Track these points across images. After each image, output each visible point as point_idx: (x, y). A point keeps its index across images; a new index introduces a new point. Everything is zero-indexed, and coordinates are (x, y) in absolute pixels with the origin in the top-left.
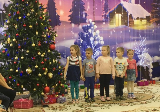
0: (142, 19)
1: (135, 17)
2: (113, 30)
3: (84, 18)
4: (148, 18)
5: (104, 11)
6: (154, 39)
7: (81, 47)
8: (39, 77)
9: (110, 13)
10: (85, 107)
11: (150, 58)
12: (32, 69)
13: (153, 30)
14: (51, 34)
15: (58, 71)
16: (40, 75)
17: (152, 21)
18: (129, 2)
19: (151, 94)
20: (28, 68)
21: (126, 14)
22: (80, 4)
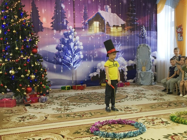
0: (117, 26)
1: (111, 24)
2: (92, 36)
3: (65, 25)
4: (123, 26)
5: (83, 19)
6: (128, 45)
7: (62, 51)
8: (22, 78)
9: (88, 21)
10: (65, 105)
11: (125, 62)
12: (15, 71)
13: (128, 37)
14: (34, 38)
15: (40, 72)
16: (22, 76)
17: (127, 29)
18: (106, 11)
19: (125, 95)
20: (12, 70)
21: (103, 22)
22: (62, 13)
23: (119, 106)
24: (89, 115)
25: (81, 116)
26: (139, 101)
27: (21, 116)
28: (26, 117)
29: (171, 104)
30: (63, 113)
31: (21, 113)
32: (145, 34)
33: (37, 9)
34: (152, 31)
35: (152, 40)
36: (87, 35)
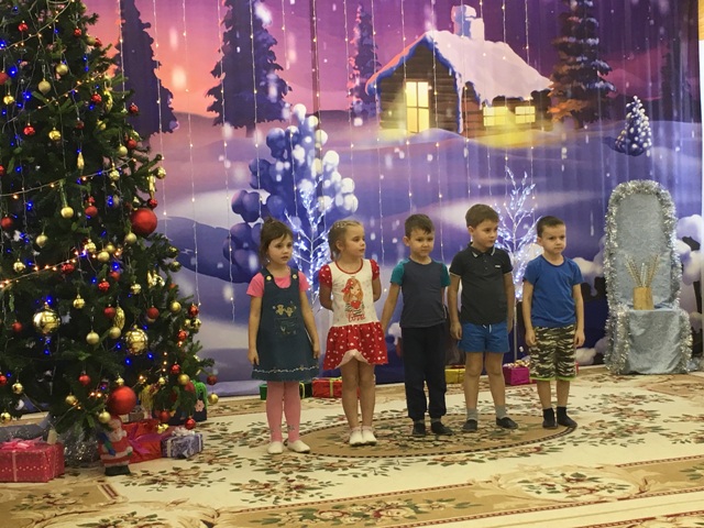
0: (515, 102)
1: (486, 92)
2: (397, 150)
3: (274, 101)
4: (541, 100)
5: (356, 72)
6: (566, 187)
7: (260, 220)
8: (89, 346)
9: (379, 81)
10: (286, 469)
12: (58, 315)
13: (564, 150)
14: (139, 165)
15: (169, 320)
16: (93, 336)
17: (559, 113)
18: (460, 35)
20: (44, 310)
21: (449, 84)
22: (257, 44)
23: (541, 470)
24: (403, 513)
25: (366, 516)
26: (630, 446)
27: (96, 520)
28: (116, 523)
30: (282, 502)
31: (93, 507)
32: (643, 134)
33: (145, 30)
34: (678, 120)
35: (676, 163)
36: (376, 143)
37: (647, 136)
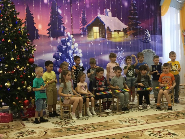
0: (119, 31)
1: (112, 29)
2: (91, 43)
3: (63, 31)
4: (125, 31)
5: (82, 25)
6: (131, 51)
7: (60, 60)
8: (18, 90)
9: (87, 27)
10: (65, 119)
12: (11, 83)
13: (131, 42)
14: (30, 47)
16: (19, 88)
17: (129, 34)
18: (106, 16)
20: (7, 82)
21: (103, 27)
22: (58, 18)
23: (124, 118)
24: (91, 129)
25: (82, 130)
26: (145, 112)
27: (19, 132)
28: (24, 132)
29: (179, 114)
30: (63, 127)
31: (19, 129)
32: (149, 38)
33: (32, 15)
34: (157, 35)
35: (156, 45)
36: (86, 41)
37: (150, 39)
